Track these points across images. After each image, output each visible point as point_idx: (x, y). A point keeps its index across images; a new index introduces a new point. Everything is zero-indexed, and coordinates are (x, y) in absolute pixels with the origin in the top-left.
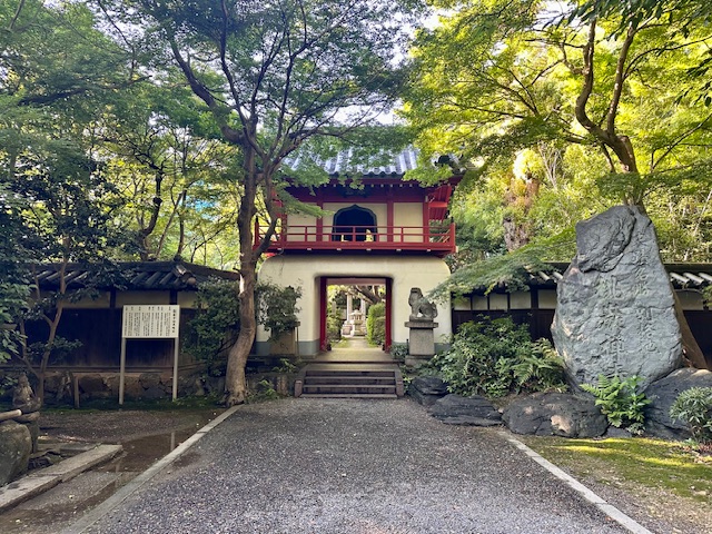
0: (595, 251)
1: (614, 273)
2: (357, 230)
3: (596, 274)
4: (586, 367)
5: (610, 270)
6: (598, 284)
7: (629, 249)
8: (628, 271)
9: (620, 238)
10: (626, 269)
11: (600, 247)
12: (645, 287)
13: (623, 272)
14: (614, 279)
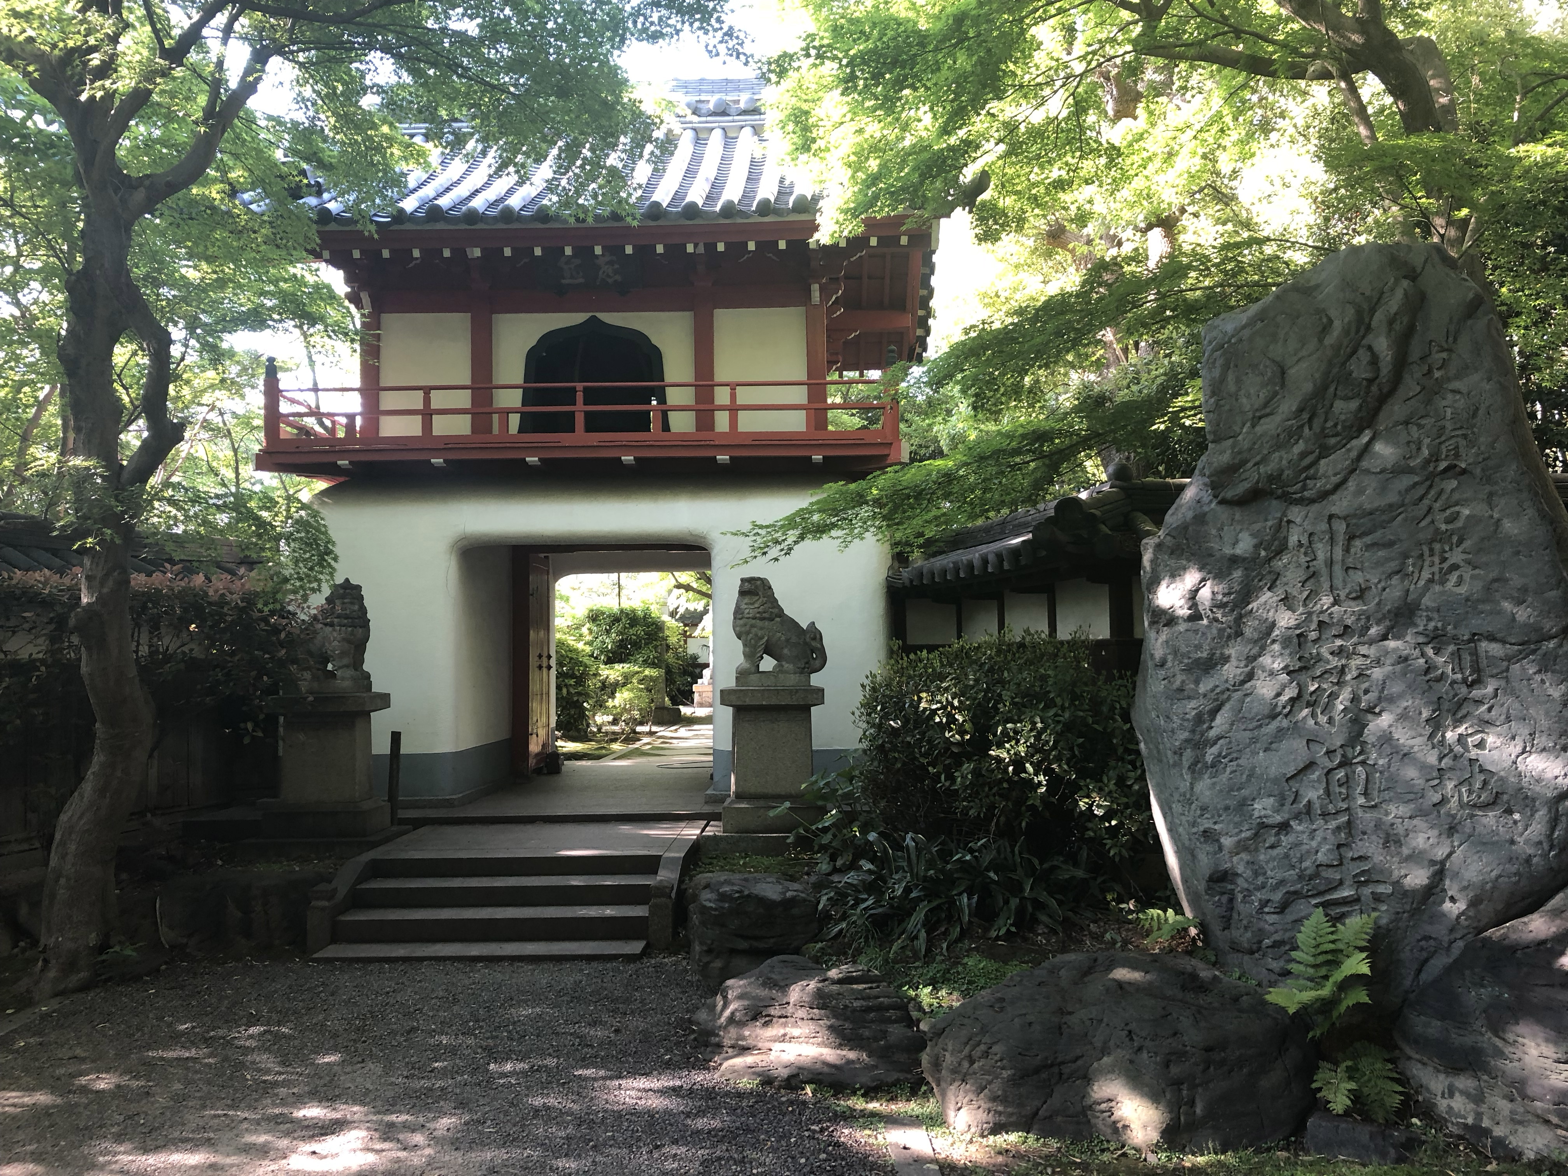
0: (1269, 426)
1: (1341, 504)
2: (591, 397)
3: (1275, 508)
4: (1239, 862)
5: (1324, 495)
6: (1282, 549)
7: (1396, 409)
8: (1392, 498)
9: (1359, 369)
10: (1383, 489)
11: (1287, 406)
12: (1456, 557)
13: (1369, 499)
14: (1340, 527)
